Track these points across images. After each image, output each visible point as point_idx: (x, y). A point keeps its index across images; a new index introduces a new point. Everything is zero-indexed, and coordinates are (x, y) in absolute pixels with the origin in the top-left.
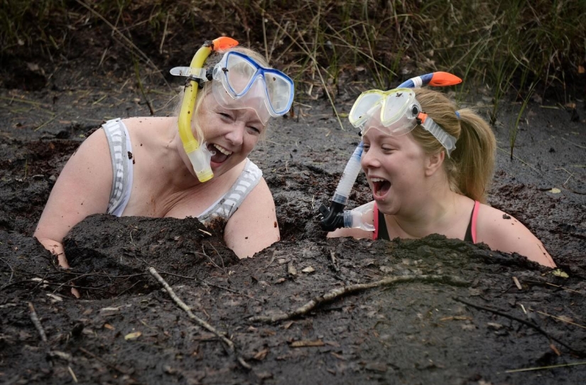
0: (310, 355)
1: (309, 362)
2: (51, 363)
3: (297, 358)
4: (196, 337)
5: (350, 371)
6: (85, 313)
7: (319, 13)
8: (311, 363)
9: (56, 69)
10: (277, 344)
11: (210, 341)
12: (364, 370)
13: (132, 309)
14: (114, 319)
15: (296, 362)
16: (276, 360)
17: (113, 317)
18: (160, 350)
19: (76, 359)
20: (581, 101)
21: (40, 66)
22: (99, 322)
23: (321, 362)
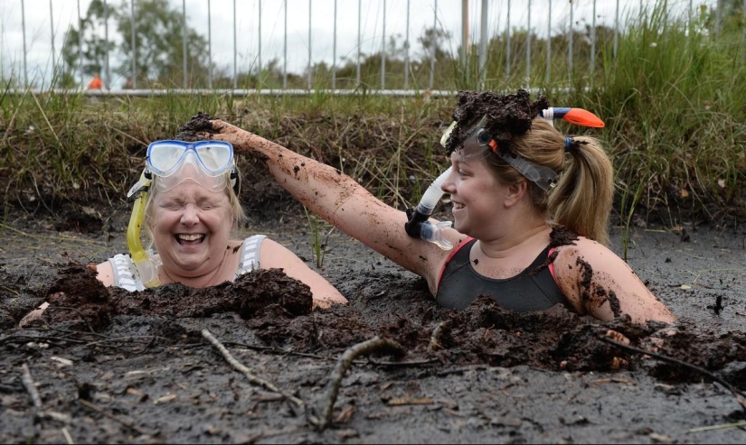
0: (415, 413)
1: (413, 420)
2: (39, 426)
3: (395, 416)
4: (255, 397)
5: (470, 427)
6: (103, 378)
7: (399, 149)
8: (416, 421)
9: (115, 212)
10: (368, 402)
11: (273, 401)
12: (490, 426)
13: (170, 373)
14: (142, 383)
15: (395, 421)
16: (368, 418)
17: (140, 381)
18: (202, 411)
19: (76, 421)
20: (688, 224)
21: (96, 210)
22: (120, 386)
23: (430, 420)
